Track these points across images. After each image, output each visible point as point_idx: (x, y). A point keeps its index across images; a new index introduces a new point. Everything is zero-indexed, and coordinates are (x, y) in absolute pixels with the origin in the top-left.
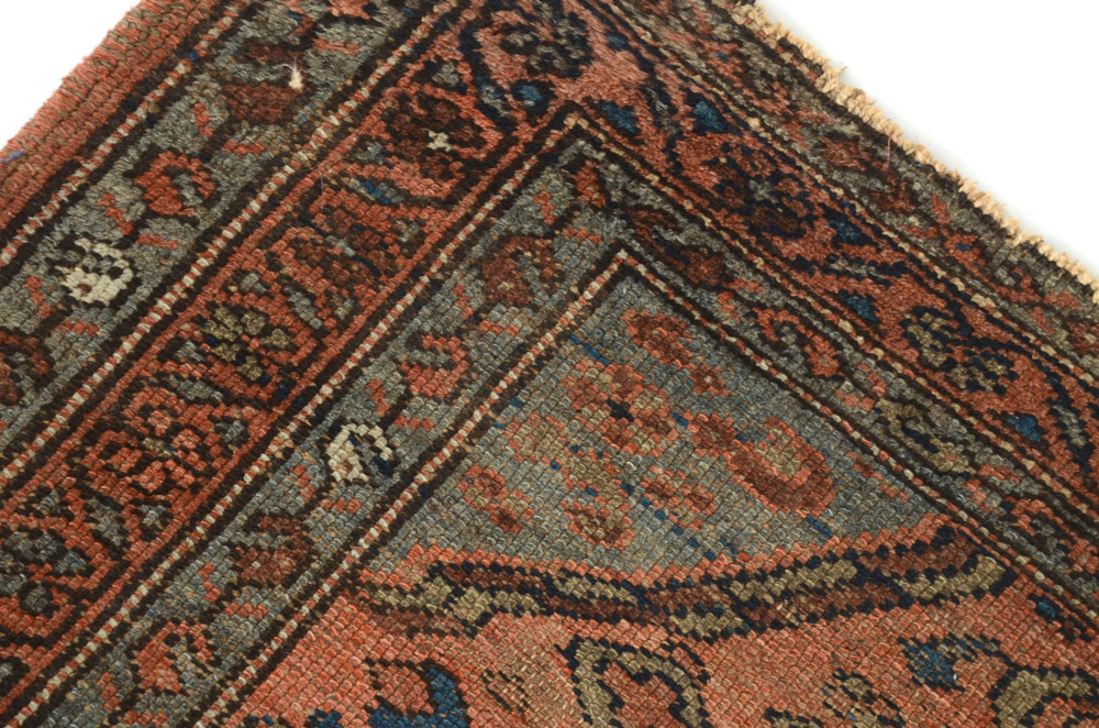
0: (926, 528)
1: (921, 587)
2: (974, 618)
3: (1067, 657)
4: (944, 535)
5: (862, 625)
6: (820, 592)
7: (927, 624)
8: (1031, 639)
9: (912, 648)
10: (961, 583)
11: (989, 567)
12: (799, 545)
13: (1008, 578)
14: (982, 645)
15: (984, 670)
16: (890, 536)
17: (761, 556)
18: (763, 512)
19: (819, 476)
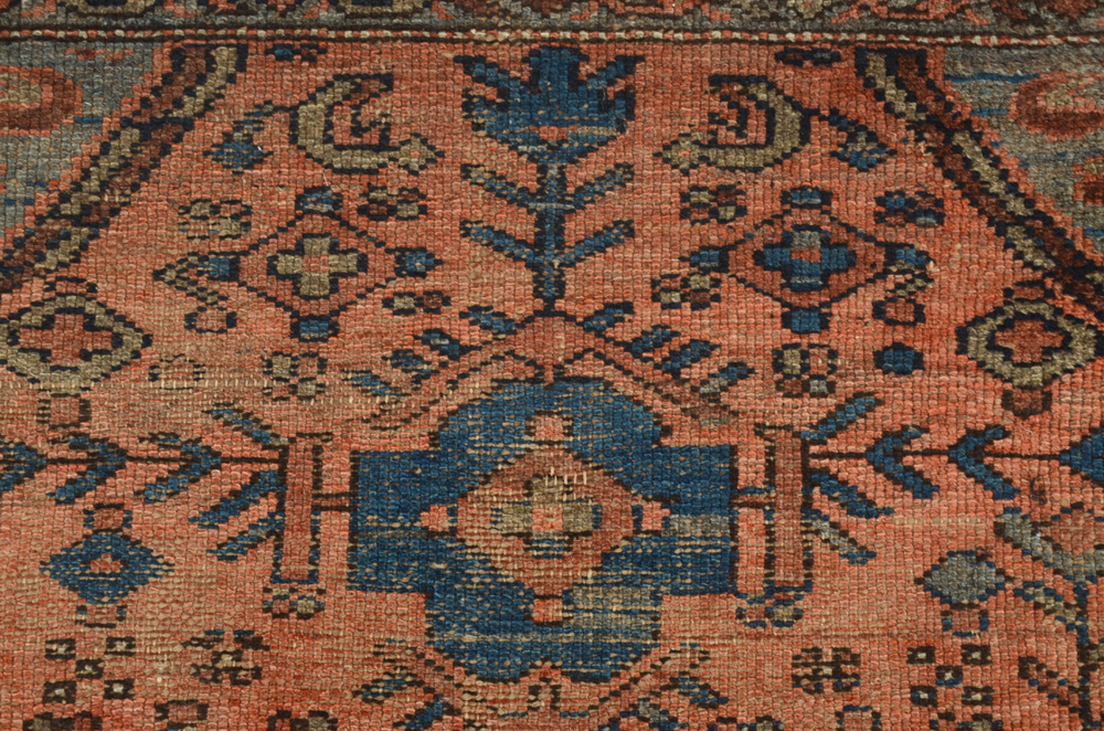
0: (161, 62)
1: (190, 106)
2: (242, 98)
3: (321, 74)
4: (177, 57)
5: (173, 163)
6: (126, 165)
7: (213, 129)
8: (288, 82)
9: (216, 153)
10: (215, 81)
11: (224, 54)
12: (85, 145)
13: (242, 53)
14: (261, 112)
15: (275, 127)
16: (141, 86)
17: (66, 174)
18: (40, 143)
19: (58, 84)
